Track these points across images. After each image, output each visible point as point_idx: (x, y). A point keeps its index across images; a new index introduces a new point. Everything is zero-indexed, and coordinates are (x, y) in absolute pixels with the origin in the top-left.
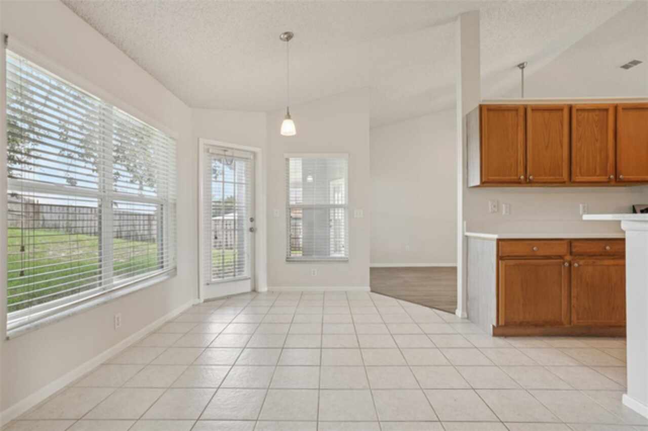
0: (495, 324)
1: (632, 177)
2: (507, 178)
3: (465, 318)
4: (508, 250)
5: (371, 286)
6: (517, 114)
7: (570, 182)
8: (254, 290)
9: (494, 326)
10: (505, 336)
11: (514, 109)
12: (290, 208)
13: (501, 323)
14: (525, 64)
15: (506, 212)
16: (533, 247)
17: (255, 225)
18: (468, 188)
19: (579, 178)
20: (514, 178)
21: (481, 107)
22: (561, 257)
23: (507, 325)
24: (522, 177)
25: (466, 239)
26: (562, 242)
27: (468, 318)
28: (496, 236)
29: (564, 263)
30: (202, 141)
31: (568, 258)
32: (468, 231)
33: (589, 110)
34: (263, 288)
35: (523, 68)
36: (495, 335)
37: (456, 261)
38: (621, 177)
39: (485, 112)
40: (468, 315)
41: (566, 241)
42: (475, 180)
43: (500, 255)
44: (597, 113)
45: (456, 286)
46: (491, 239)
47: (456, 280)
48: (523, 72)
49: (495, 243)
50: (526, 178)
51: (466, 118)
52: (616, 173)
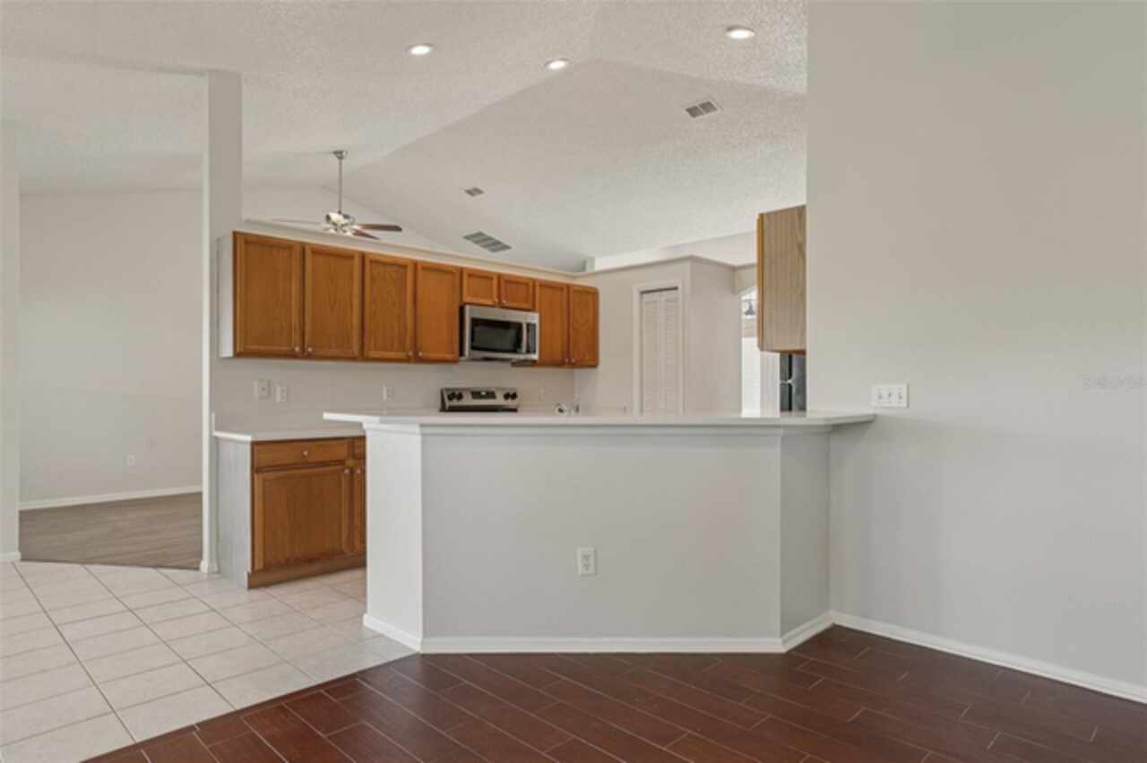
0: (249, 570)
1: (433, 356)
2: (276, 349)
3: (214, 573)
4: (267, 457)
5: (21, 548)
6: (290, 256)
7: (363, 357)
9: (248, 574)
10: (267, 585)
11: (287, 246)
13: (259, 566)
14: (344, 154)
15: (282, 397)
16: (302, 452)
18: (218, 360)
19: (373, 354)
20: (285, 349)
21: (237, 237)
22: (341, 462)
23: (267, 568)
24: (297, 349)
25: (215, 442)
26: (343, 442)
27: (219, 572)
28: (248, 438)
29: (343, 470)
31: (349, 463)
32: (218, 429)
33: (384, 264)
35: (341, 158)
36: (251, 586)
37: (200, 482)
38: (420, 354)
39: (241, 242)
40: (219, 566)
41: (345, 442)
42: (228, 351)
43: (256, 465)
44: (395, 268)
45: (200, 526)
46: (246, 442)
47: (200, 516)
48: (340, 164)
49: (248, 449)
50: (303, 349)
51: (216, 245)
52: (416, 349)
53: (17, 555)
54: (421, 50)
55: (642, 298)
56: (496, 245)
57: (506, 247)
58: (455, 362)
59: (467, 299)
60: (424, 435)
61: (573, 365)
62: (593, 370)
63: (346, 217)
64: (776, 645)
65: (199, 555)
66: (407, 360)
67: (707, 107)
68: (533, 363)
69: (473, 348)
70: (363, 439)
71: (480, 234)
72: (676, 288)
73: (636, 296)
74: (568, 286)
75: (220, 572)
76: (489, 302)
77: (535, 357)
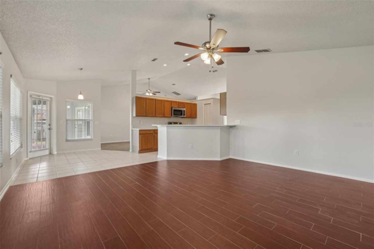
1: (166, 116)
2: (142, 115)
4: (141, 132)
5: (101, 148)
6: (144, 100)
7: (155, 116)
8: (51, 153)
9: (138, 151)
10: (141, 153)
11: (144, 98)
12: (67, 120)
13: (140, 150)
15: (142, 123)
16: (146, 132)
17: (51, 127)
18: (133, 117)
19: (157, 116)
20: (143, 115)
21: (136, 97)
22: (152, 134)
25: (132, 130)
28: (139, 129)
30: (29, 92)
31: (154, 134)
32: (133, 128)
34: (55, 152)
35: (149, 80)
36: (139, 153)
37: (129, 140)
39: (137, 98)
41: (153, 130)
42: (134, 115)
43: (140, 134)
47: (130, 144)
49: (138, 131)
50: (146, 115)
51: (133, 98)
52: (164, 115)
53: (101, 149)
54: (165, 65)
55: (205, 106)
56: (178, 94)
57: (180, 94)
58: (171, 117)
59: (173, 106)
60: (167, 128)
61: (192, 118)
62: (195, 119)
63: (150, 90)
64: (219, 159)
65: (129, 149)
66: (163, 117)
67: (216, 71)
68: (184, 117)
69: (174, 115)
70: (157, 130)
71: (175, 92)
72: (210, 104)
73: (204, 105)
74: (191, 103)
75: (133, 151)
76: (176, 106)
77: (185, 116)
